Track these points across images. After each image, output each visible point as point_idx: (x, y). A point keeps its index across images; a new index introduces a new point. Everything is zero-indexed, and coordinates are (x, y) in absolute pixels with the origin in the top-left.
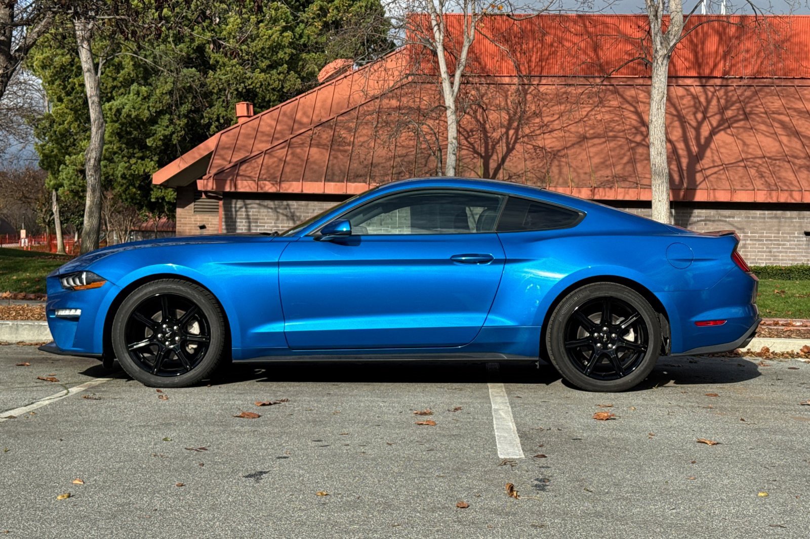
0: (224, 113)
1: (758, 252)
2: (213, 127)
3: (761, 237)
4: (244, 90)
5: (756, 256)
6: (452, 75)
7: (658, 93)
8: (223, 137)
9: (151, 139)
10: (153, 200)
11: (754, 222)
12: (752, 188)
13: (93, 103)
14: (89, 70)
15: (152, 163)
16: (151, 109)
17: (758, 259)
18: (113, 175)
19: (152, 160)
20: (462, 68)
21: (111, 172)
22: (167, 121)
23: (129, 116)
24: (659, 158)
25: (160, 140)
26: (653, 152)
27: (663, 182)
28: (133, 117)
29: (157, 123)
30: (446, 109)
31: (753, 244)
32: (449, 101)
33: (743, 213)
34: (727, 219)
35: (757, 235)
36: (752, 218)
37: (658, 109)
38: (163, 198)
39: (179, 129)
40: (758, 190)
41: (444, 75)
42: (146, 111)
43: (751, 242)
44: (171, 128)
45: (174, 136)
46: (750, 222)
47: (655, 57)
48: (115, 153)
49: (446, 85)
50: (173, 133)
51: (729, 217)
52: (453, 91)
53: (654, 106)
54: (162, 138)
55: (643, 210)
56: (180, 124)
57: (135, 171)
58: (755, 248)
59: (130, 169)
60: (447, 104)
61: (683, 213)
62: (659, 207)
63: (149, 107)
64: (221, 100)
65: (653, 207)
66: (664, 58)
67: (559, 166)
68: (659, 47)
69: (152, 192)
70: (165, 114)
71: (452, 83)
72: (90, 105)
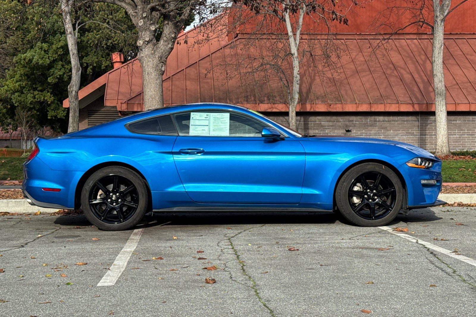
0: (96, 60)
1: (472, 142)
2: (89, 69)
3: (473, 133)
4: (111, 45)
5: (470, 144)
6: (295, 35)
7: (439, 43)
8: (110, 75)
9: (51, 77)
10: (49, 118)
11: (468, 124)
12: (468, 102)
13: (73, 54)
14: (70, 33)
15: (49, 93)
16: (50, 58)
17: (472, 147)
18: (24, 102)
19: (48, 92)
20: (300, 29)
21: (23, 100)
22: (60, 66)
23: (37, 63)
24: (440, 84)
25: (57, 78)
26: (436, 80)
27: (443, 99)
28: (39, 64)
29: (53, 67)
30: (292, 55)
31: (469, 137)
32: (294, 50)
33: (462, 118)
34: (453, 122)
35: (471, 132)
36: (468, 121)
37: (439, 53)
38: (56, 117)
39: (68, 71)
40: (472, 103)
41: (290, 34)
42: (47, 60)
43: (467, 136)
44: (63, 70)
45: (65, 75)
46: (466, 123)
47: (436, 21)
48: (24, 88)
49: (292, 40)
50: (64, 73)
51: (454, 121)
52: (296, 44)
53: (436, 51)
54: (58, 76)
55: (401, 117)
56: (68, 68)
57: (38, 99)
58: (470, 139)
59: (35, 98)
60: (293, 52)
61: (425, 119)
62: (441, 115)
63: (49, 57)
64: (93, 51)
65: (437, 115)
66: (442, 21)
67: (345, 90)
68: (438, 14)
69: (48, 113)
70: (59, 61)
71: (295, 40)
72: (71, 56)
